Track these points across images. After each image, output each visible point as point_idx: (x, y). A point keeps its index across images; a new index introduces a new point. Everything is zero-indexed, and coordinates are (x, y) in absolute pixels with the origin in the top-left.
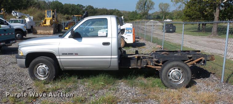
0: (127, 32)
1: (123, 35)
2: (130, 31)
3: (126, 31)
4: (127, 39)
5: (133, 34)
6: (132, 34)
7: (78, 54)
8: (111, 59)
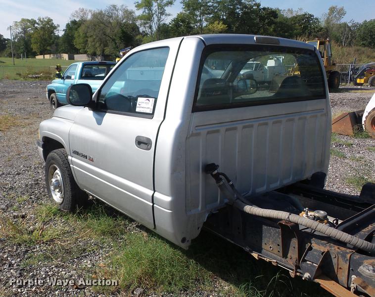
7: (92, 160)
8: (153, 202)
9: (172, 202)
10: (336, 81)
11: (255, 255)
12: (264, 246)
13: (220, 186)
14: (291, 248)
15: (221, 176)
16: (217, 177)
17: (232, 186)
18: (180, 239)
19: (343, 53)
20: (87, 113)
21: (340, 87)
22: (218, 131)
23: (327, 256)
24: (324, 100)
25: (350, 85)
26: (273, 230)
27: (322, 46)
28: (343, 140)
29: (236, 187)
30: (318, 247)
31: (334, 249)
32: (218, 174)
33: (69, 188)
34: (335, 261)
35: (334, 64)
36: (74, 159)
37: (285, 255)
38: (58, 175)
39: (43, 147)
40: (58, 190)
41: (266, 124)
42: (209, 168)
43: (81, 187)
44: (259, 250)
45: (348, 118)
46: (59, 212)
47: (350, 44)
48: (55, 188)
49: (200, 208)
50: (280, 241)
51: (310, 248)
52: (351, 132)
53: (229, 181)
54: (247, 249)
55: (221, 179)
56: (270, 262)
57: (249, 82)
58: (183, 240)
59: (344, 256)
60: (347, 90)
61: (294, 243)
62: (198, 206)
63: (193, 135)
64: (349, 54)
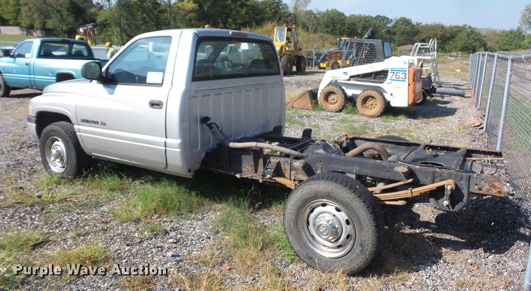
0: (394, 78)
1: (383, 86)
2: (403, 76)
3: (390, 74)
4: (392, 95)
5: (409, 85)
6: (406, 83)
7: (105, 125)
8: (165, 146)
9: (181, 143)
10: (303, 64)
11: (238, 176)
12: (243, 169)
13: (213, 132)
14: (259, 166)
15: (213, 125)
16: (210, 126)
17: (221, 131)
18: (187, 170)
19: (308, 39)
20: (96, 86)
21: (306, 70)
22: (209, 95)
23: (279, 164)
24: (278, 76)
25: (315, 69)
26: (248, 157)
27: (290, 33)
28: (305, 113)
29: (223, 132)
30: (274, 161)
31: (282, 160)
32: (211, 124)
33: (73, 155)
34: (283, 166)
35: (300, 50)
36: (81, 127)
37: (256, 171)
38: (60, 146)
39: (37, 122)
40: (58, 160)
41: (241, 91)
42: (205, 120)
43: (88, 153)
44: (240, 172)
45: (307, 95)
46: (62, 179)
47: (315, 31)
48: (56, 158)
49: (199, 148)
50: (253, 164)
51: (270, 162)
52: (310, 106)
53: (218, 128)
54: (233, 173)
55: (213, 127)
56: (247, 178)
57: (226, 63)
58: (189, 171)
59: (287, 162)
60: (312, 73)
61: (261, 161)
62: (198, 147)
63: (193, 97)
64: (314, 40)
